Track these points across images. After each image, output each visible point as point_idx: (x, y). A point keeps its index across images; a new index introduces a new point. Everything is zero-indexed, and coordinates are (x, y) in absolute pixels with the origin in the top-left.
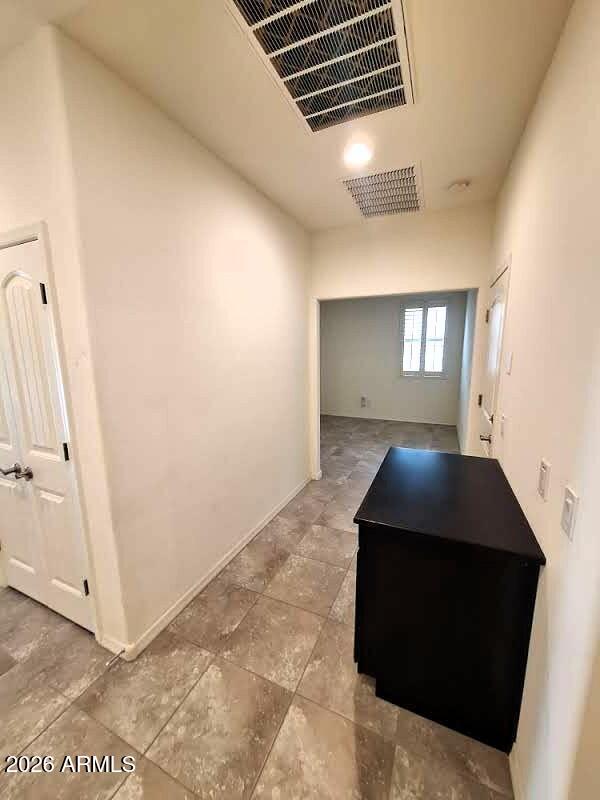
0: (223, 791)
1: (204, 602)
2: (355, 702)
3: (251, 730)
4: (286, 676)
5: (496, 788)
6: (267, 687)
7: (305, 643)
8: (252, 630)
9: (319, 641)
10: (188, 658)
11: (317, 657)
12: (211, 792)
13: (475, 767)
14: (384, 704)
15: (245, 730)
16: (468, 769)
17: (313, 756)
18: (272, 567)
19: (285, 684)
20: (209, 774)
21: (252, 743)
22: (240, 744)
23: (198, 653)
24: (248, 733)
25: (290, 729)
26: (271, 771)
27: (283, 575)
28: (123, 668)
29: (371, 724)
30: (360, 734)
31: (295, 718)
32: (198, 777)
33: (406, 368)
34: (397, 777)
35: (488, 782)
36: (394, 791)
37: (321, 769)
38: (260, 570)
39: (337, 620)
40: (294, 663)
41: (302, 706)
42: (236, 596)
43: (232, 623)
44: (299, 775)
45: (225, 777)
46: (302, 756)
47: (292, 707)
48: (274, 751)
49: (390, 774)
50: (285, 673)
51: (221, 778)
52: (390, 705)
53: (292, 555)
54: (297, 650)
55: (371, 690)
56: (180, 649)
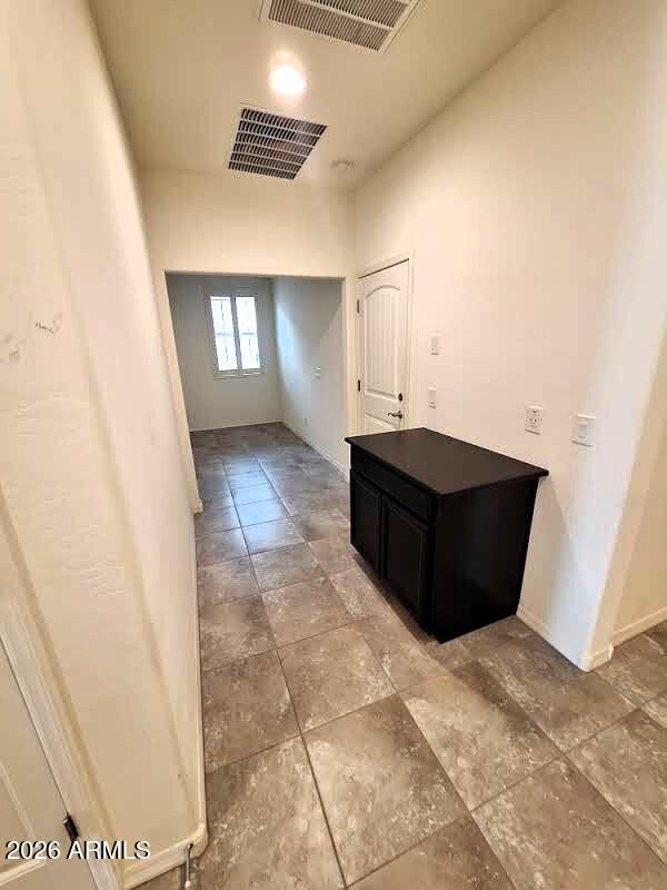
0: (436, 809)
1: (220, 707)
2: (436, 658)
3: (402, 750)
4: (376, 689)
5: (526, 635)
6: (373, 710)
7: (361, 654)
8: (307, 683)
9: (371, 643)
10: (276, 767)
11: (382, 654)
12: (431, 822)
13: (512, 634)
14: (448, 644)
15: (398, 755)
16: (511, 638)
17: (453, 715)
18: (257, 617)
19: (383, 695)
20: (414, 814)
21: (414, 756)
22: (407, 766)
23: (281, 752)
24: (402, 754)
25: (423, 716)
26: (444, 756)
27: (277, 617)
28: (202, 867)
29: (456, 663)
30: (457, 673)
31: (417, 708)
32: (410, 829)
33: (222, 367)
34: (496, 676)
35: (521, 636)
36: (502, 683)
37: (465, 717)
38: (247, 629)
39: (363, 619)
40: (372, 674)
41: (412, 695)
42: (251, 671)
43: (281, 695)
44: (458, 735)
45: (425, 800)
46: (448, 723)
47: (407, 704)
48: (429, 742)
49: (491, 677)
50: (375, 688)
51: (425, 804)
52: (452, 642)
53: (264, 595)
54: (362, 663)
55: (434, 643)
56: (254, 770)
